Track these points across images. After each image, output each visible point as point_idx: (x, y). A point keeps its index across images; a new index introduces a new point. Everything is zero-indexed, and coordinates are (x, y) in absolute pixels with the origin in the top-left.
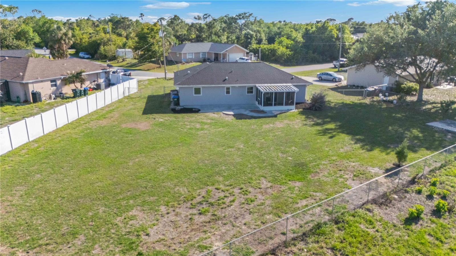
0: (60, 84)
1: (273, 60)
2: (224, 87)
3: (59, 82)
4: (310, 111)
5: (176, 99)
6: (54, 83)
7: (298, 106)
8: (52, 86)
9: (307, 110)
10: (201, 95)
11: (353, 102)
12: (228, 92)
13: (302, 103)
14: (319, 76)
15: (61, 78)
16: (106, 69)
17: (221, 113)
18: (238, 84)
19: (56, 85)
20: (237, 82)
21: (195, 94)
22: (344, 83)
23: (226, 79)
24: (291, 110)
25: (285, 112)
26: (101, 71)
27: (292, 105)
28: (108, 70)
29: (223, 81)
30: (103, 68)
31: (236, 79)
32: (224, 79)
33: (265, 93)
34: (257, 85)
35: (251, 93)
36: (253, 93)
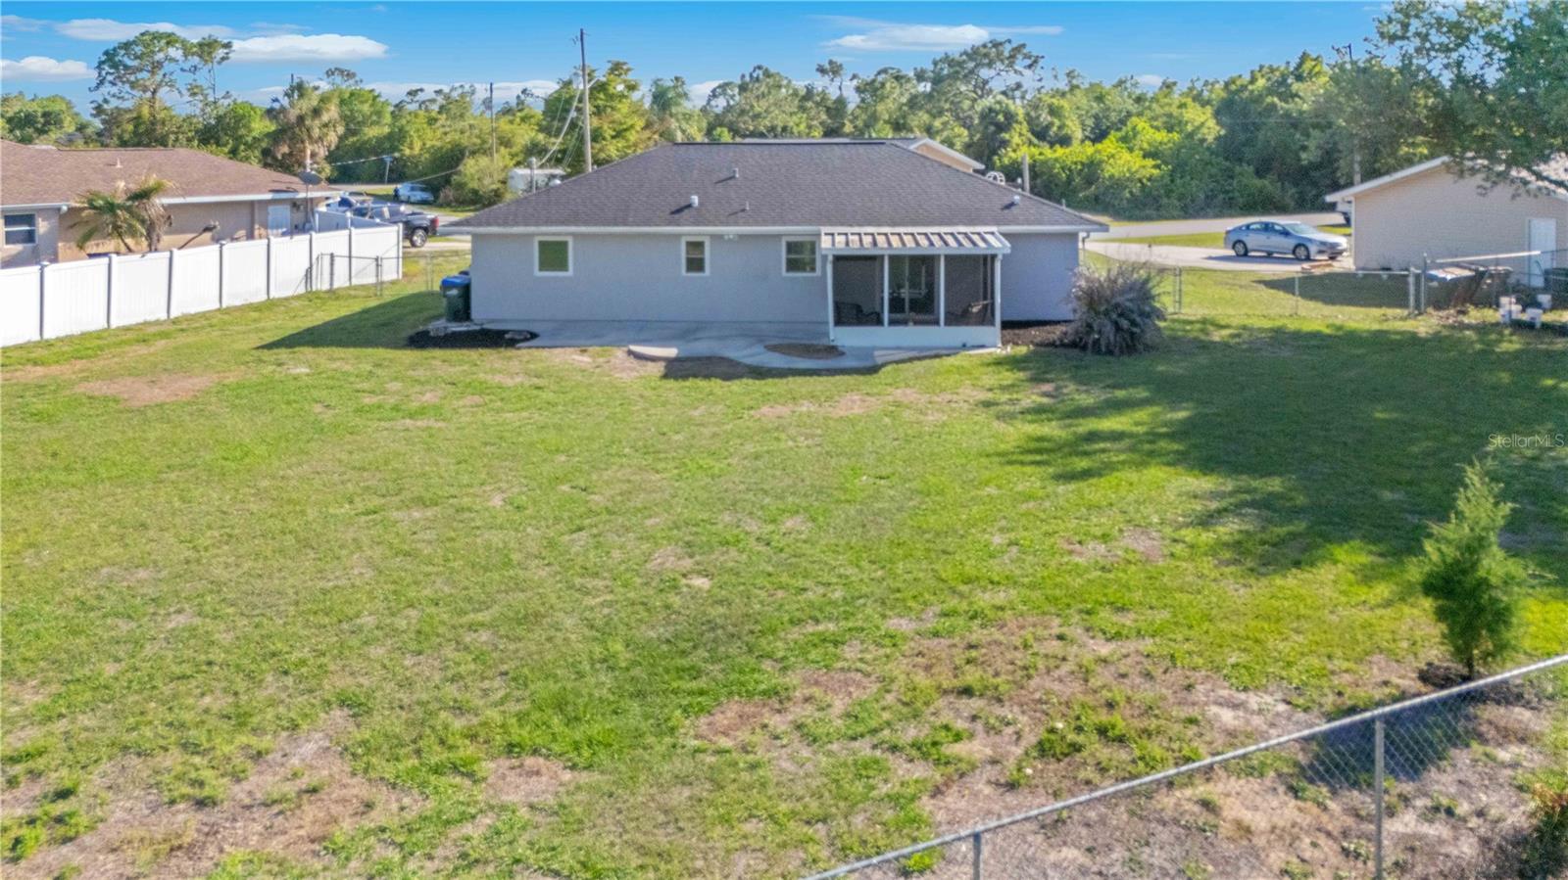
0: (49, 232)
1: (1086, 198)
2: (678, 236)
3: (42, 226)
4: (1075, 352)
5: (454, 292)
6: (26, 228)
8: (10, 238)
10: (570, 272)
11: (1340, 328)
12: (695, 264)
14: (1234, 238)
15: (59, 209)
16: (295, 191)
17: (620, 353)
18: (736, 224)
19: (30, 237)
20: (734, 216)
21: (543, 266)
22: (1346, 264)
23: (689, 206)
24: (983, 347)
25: (937, 356)
26: (269, 196)
27: (984, 324)
28: (302, 195)
29: (673, 213)
30: (283, 187)
31: (736, 207)
32: (683, 204)
33: (838, 259)
34: (824, 229)
35: (804, 270)
36: (813, 269)
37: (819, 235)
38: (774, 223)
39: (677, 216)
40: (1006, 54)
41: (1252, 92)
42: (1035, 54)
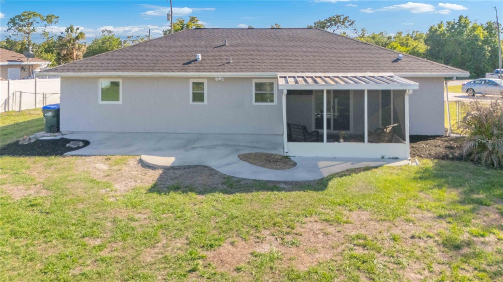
2: (187, 79)
7: (422, 145)
9: (461, 164)
10: (120, 101)
12: (198, 97)
13: (434, 137)
14: (467, 87)
16: (22, 61)
18: (223, 70)
20: (222, 67)
24: (396, 159)
25: (369, 168)
26: (7, 63)
27: (397, 141)
28: (25, 63)
29: (184, 64)
30: (16, 59)
31: (224, 61)
32: (192, 59)
33: (290, 92)
34: (279, 74)
35: (266, 101)
36: (272, 101)
37: (276, 78)
38: (247, 70)
39: (186, 66)
40: (342, 20)
41: (441, 31)
42: (352, 20)
